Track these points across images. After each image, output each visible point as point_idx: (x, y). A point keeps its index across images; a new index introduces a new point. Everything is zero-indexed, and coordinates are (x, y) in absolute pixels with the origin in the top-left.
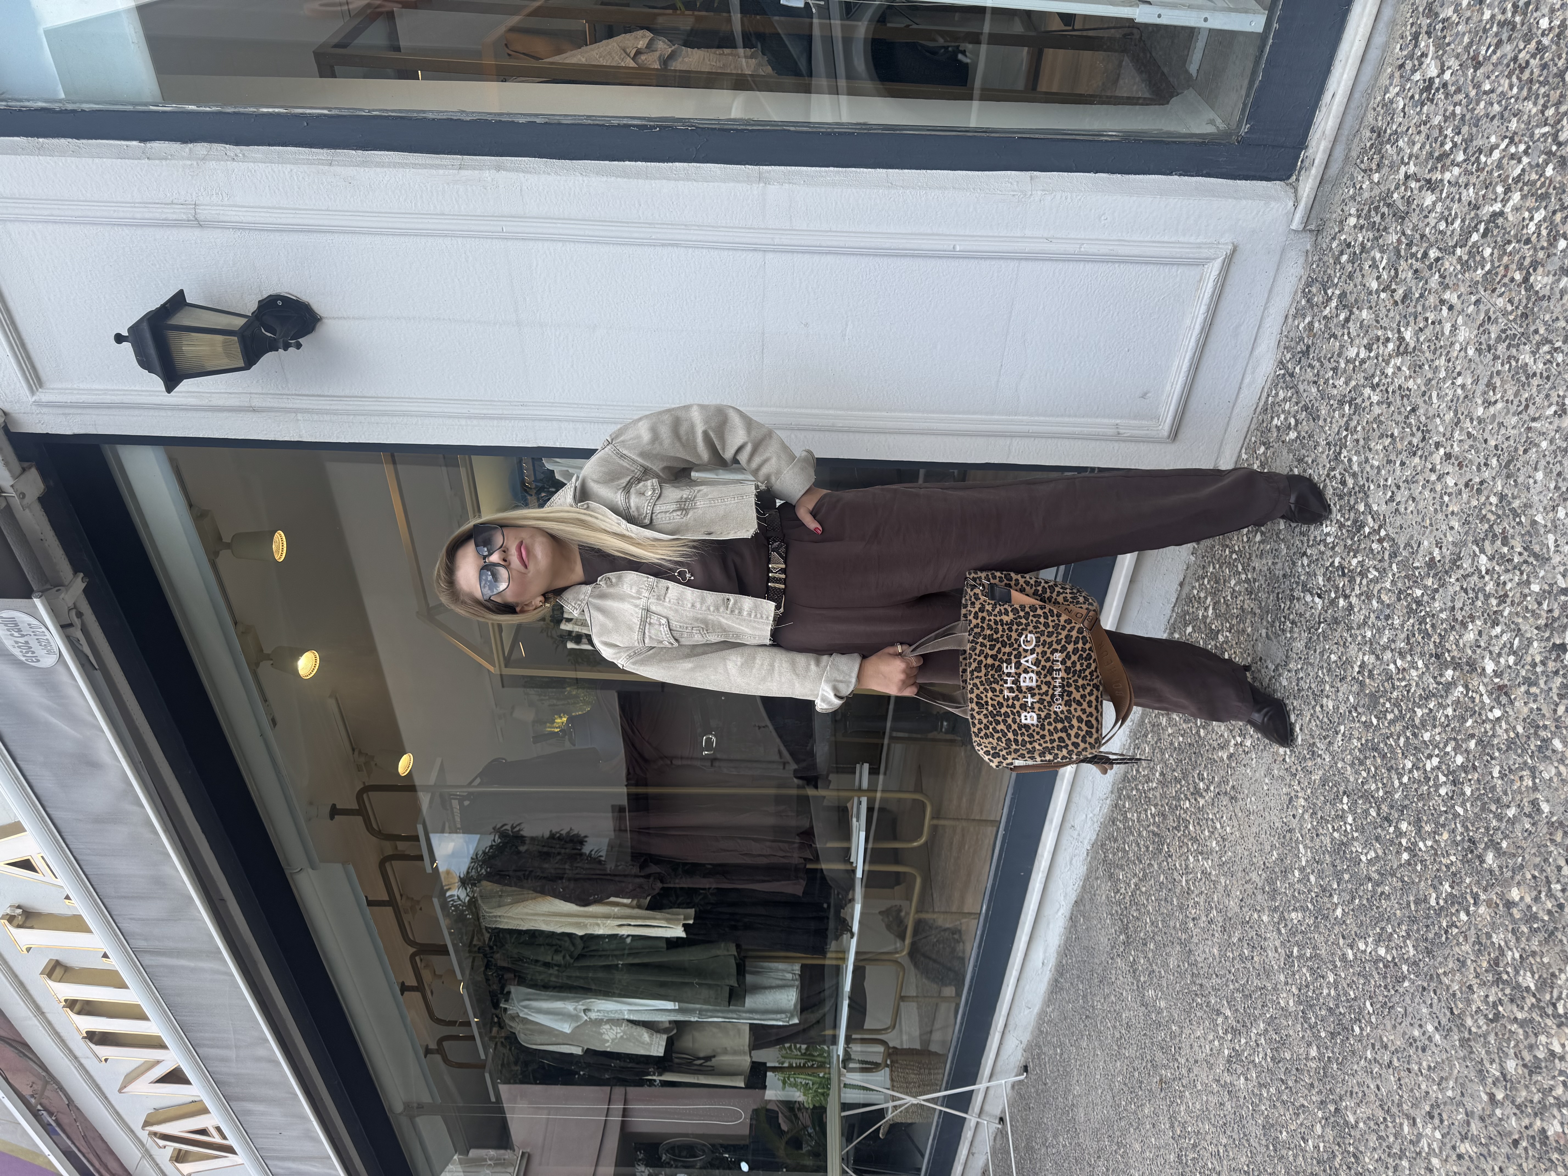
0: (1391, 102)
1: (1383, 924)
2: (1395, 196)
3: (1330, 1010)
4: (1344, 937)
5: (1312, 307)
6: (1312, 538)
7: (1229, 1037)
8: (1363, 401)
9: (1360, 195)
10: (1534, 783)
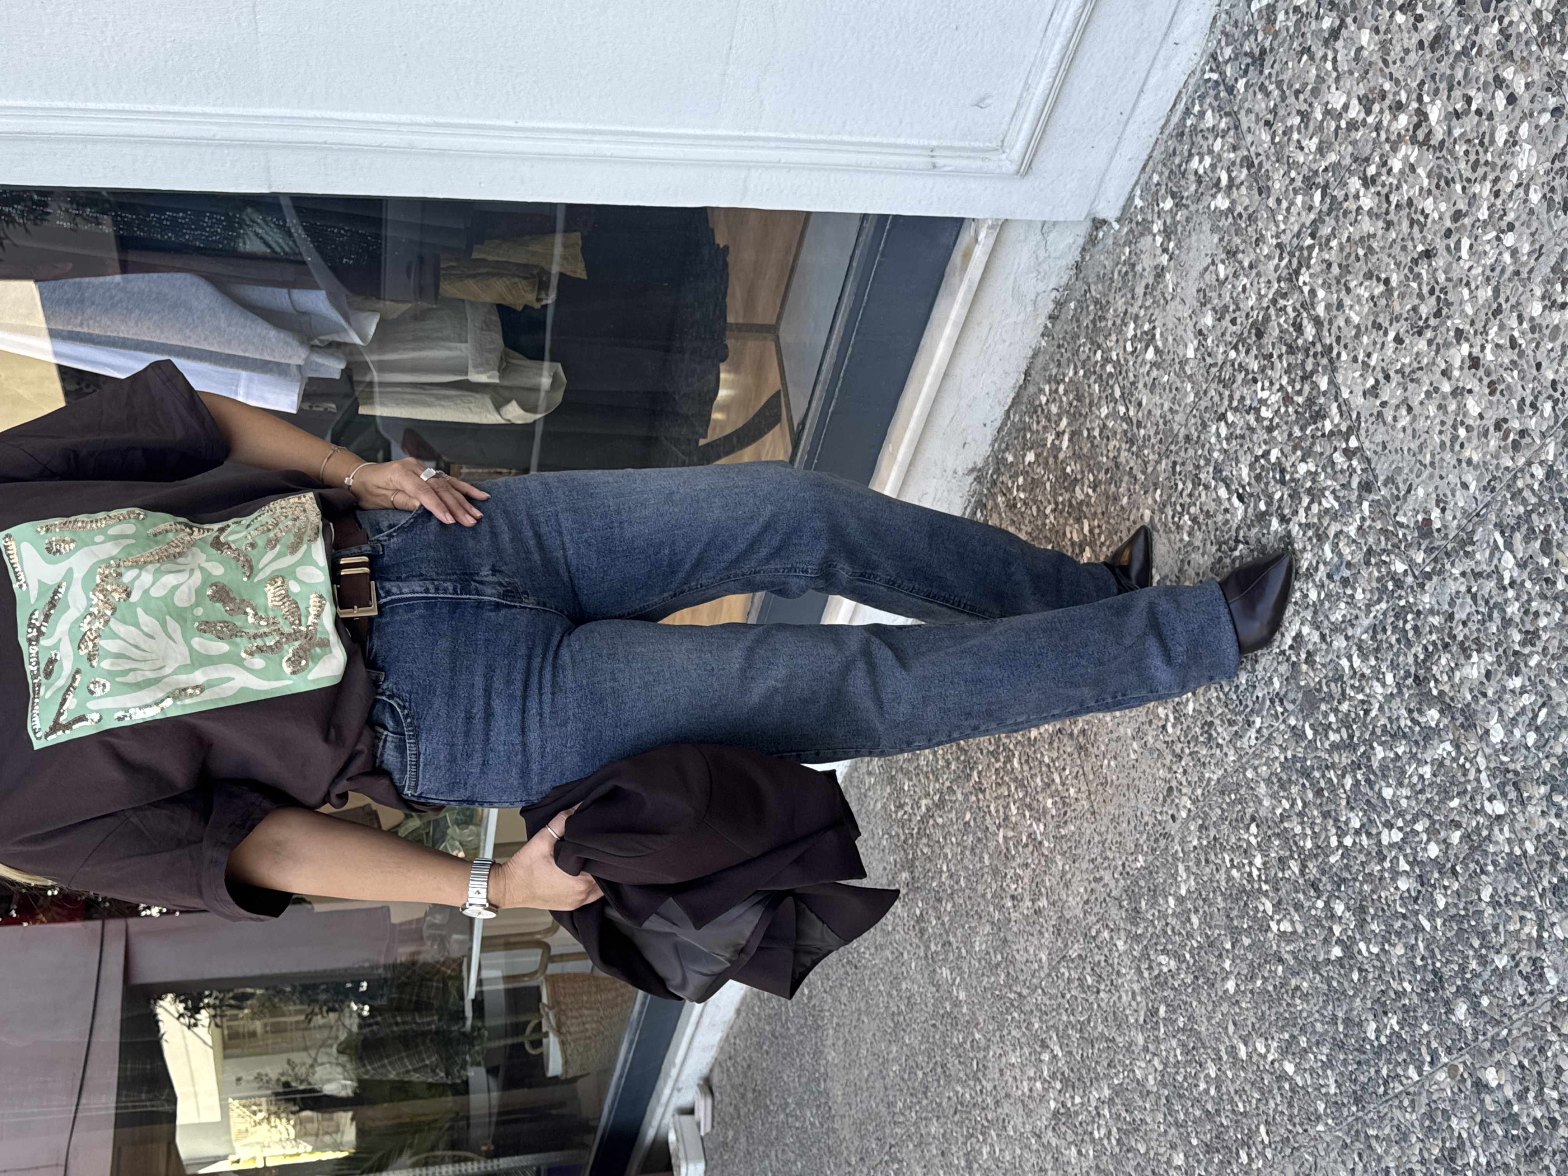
10: (1540, 937)
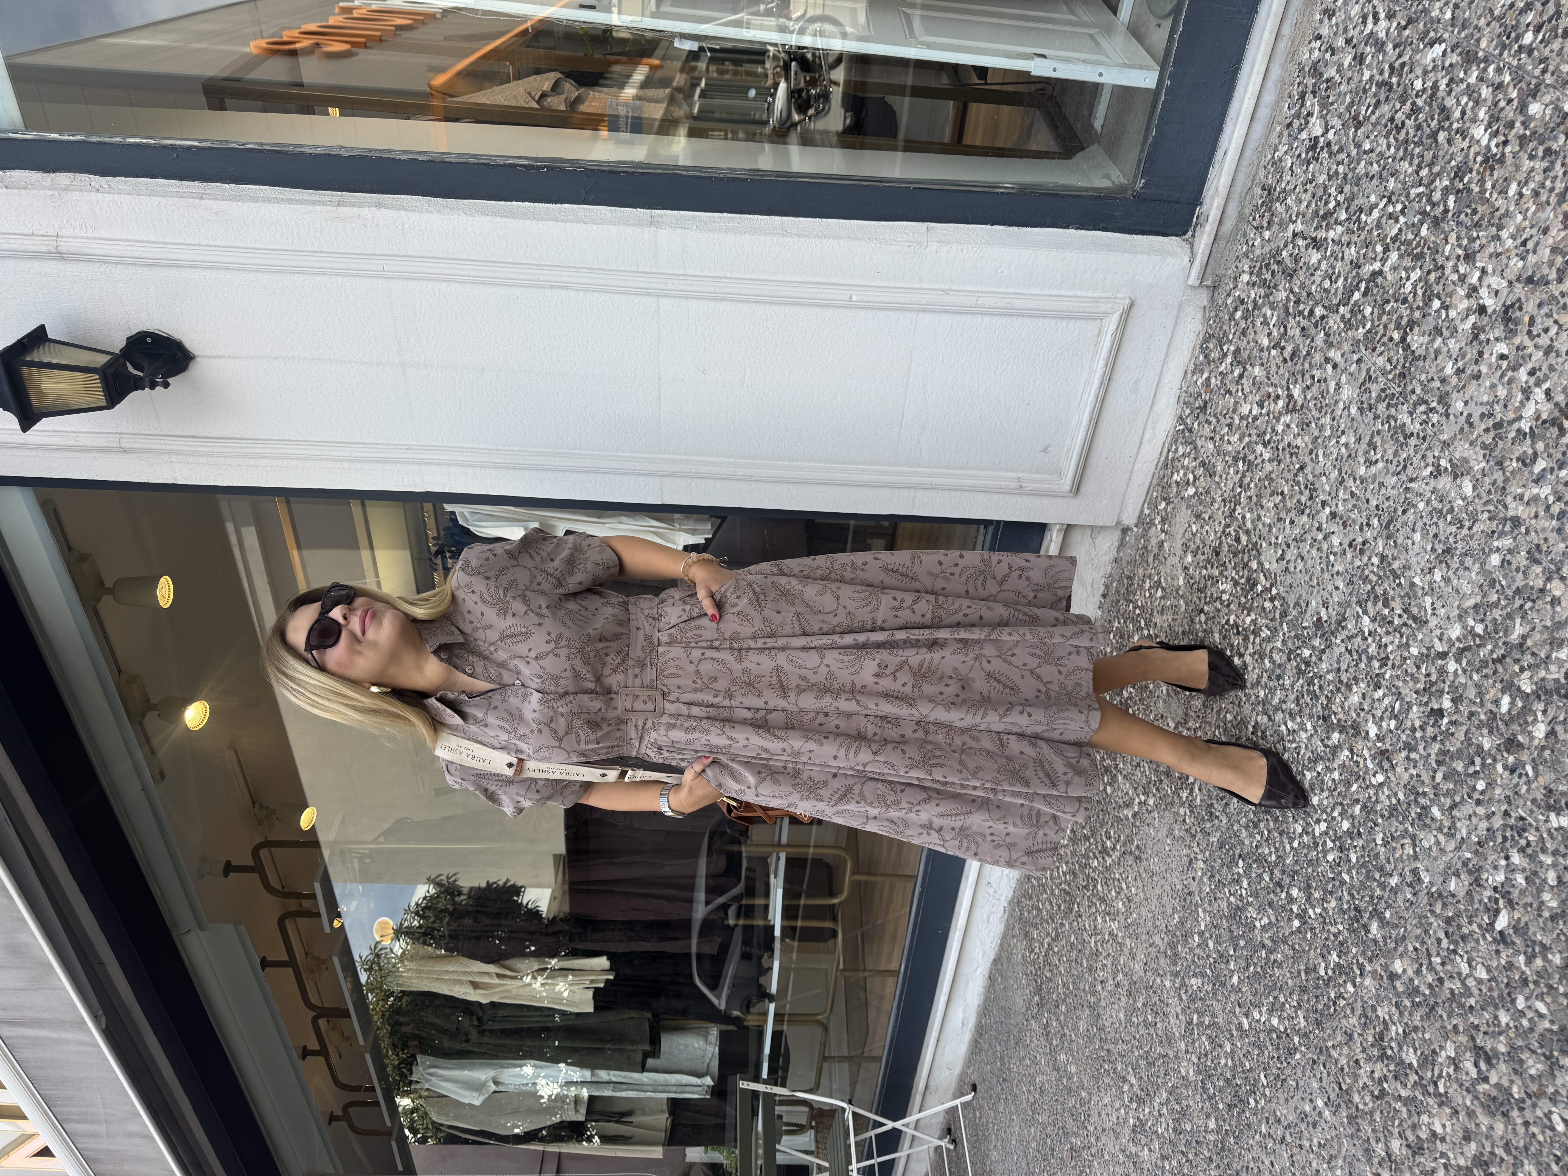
0: (1280, 160)
1: (1276, 993)
2: (1284, 253)
3: (1227, 1080)
4: (1239, 1006)
5: (1209, 363)
6: (1209, 594)
7: (1134, 1105)
8: (1256, 458)
9: (1253, 252)
10: (1415, 852)
